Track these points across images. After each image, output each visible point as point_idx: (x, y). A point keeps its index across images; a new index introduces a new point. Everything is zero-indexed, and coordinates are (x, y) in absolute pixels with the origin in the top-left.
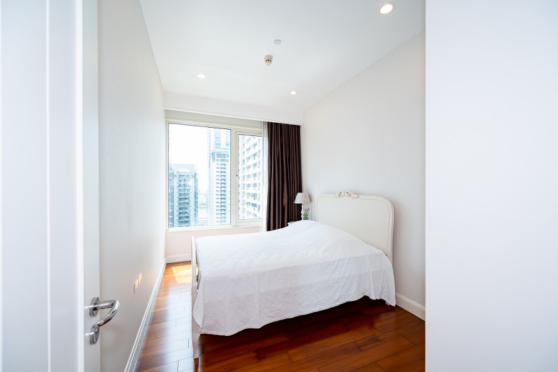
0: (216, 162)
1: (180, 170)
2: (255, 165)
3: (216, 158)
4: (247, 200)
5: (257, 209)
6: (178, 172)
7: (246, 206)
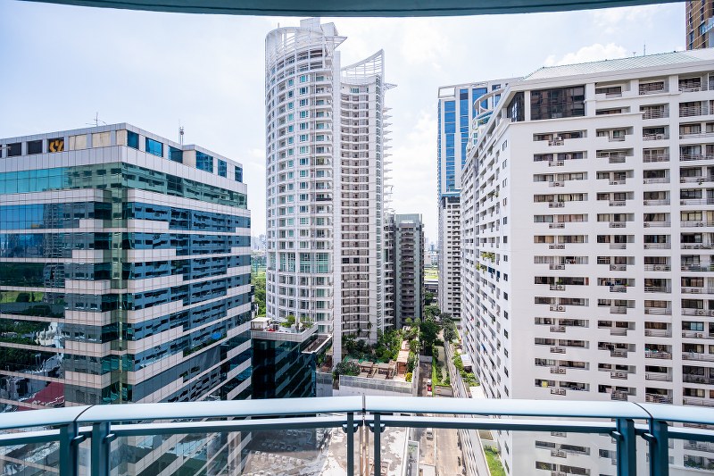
0: (447, 209)
1: (404, 222)
2: (493, 209)
3: (447, 204)
4: (482, 262)
5: (495, 276)
6: (401, 225)
7: (481, 270)
